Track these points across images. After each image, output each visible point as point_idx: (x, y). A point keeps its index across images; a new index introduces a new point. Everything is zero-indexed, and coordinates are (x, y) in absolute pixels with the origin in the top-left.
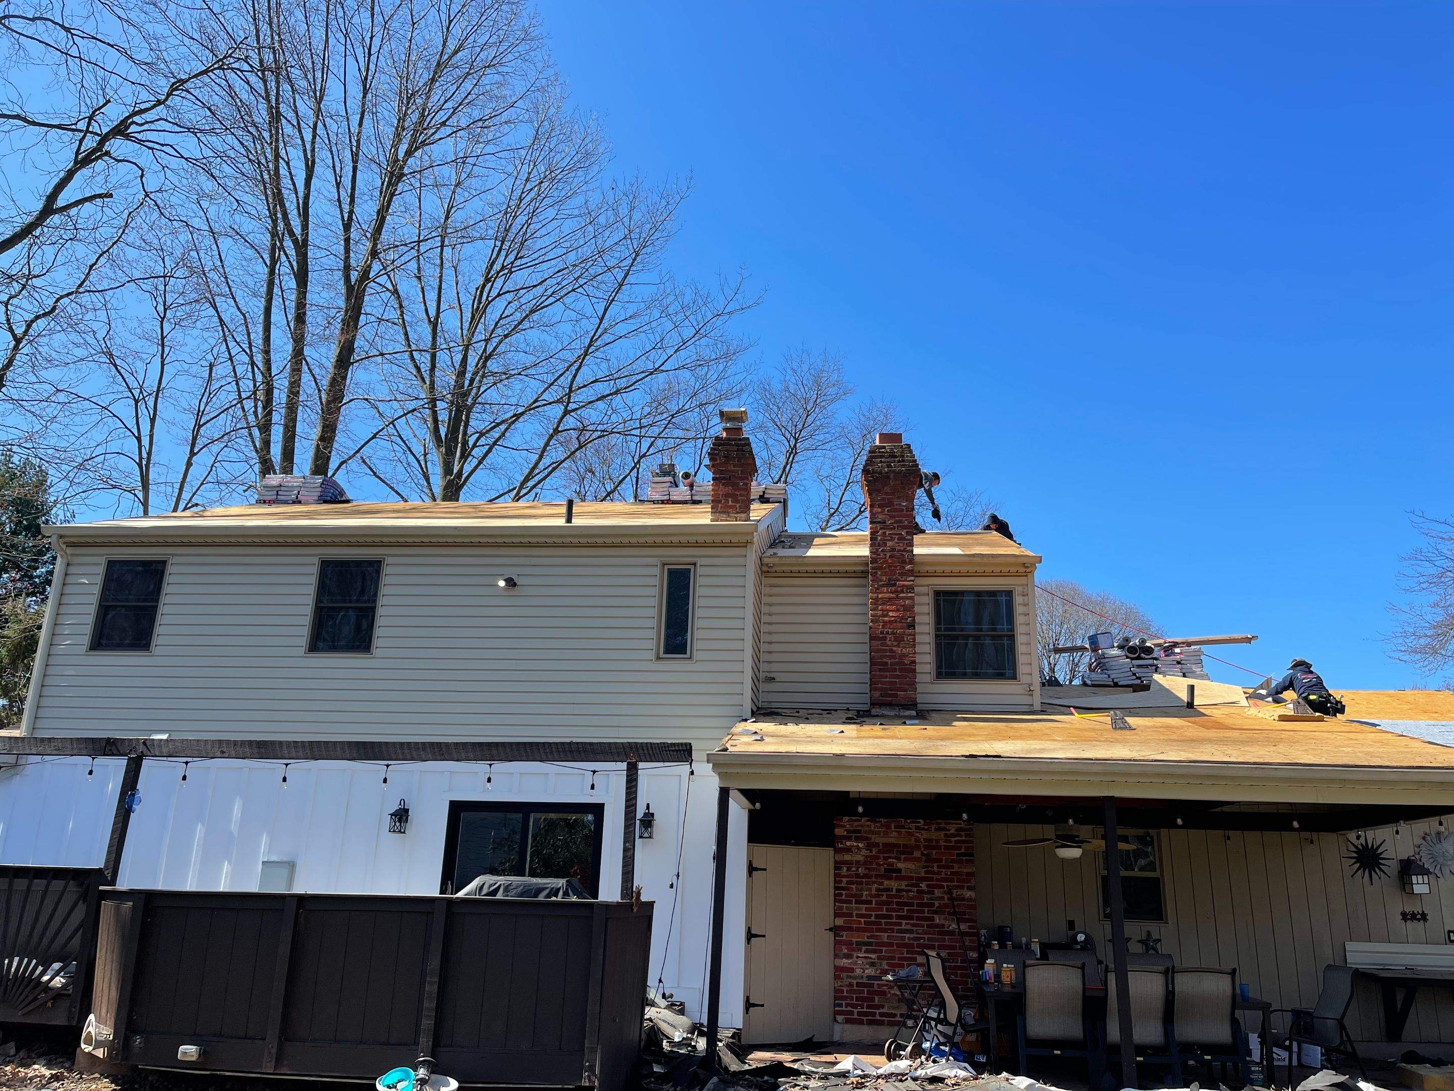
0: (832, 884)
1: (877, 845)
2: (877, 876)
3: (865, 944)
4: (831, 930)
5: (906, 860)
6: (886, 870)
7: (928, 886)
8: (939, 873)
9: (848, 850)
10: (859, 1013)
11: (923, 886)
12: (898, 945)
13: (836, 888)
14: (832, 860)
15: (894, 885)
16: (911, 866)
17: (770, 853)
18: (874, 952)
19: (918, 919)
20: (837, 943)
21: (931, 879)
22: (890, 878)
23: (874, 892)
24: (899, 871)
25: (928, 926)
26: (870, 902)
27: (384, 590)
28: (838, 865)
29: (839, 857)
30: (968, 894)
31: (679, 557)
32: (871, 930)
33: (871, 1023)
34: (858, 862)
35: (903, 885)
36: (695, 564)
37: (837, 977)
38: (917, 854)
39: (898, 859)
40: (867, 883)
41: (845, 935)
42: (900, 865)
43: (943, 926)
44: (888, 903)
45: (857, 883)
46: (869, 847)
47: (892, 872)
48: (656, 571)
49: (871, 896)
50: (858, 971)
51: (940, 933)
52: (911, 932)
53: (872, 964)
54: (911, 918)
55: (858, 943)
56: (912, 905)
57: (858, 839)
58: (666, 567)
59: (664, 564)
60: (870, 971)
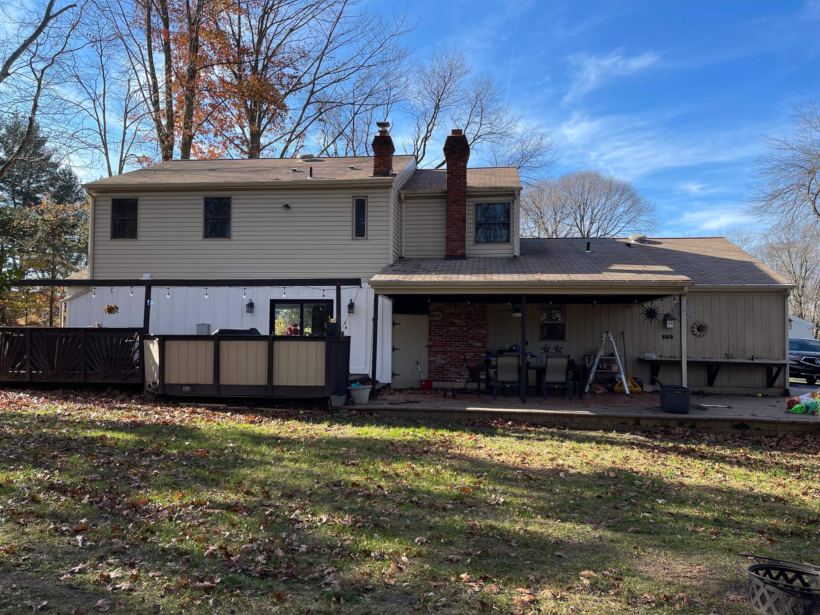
0: (428, 329)
1: (446, 313)
2: (446, 326)
3: (441, 352)
4: (427, 346)
5: (458, 319)
6: (450, 323)
7: (467, 329)
8: (471, 324)
9: (435, 316)
10: (438, 377)
11: (465, 329)
12: (454, 352)
13: (429, 331)
14: (428, 320)
15: (453, 329)
16: (460, 321)
17: (401, 318)
18: (444, 354)
19: (462, 342)
20: (430, 351)
21: (468, 326)
22: (451, 326)
23: (445, 332)
24: (455, 323)
25: (466, 344)
26: (443, 336)
27: (233, 210)
28: (430, 322)
29: (431, 319)
30: (483, 332)
31: (361, 193)
32: (443, 346)
33: (443, 381)
34: (438, 320)
35: (456, 329)
36: (367, 197)
37: (429, 364)
38: (463, 316)
39: (455, 319)
40: (442, 329)
41: (433, 349)
42: (455, 321)
43: (472, 344)
44: (450, 336)
45: (438, 328)
46: (443, 314)
47: (452, 324)
48: (350, 200)
49: (444, 333)
50: (438, 362)
51: (471, 347)
52: (459, 347)
53: (444, 359)
54: (459, 341)
55: (438, 351)
56: (460, 336)
57: (438, 311)
58: (355, 198)
59: (353, 197)
60: (443, 362)
